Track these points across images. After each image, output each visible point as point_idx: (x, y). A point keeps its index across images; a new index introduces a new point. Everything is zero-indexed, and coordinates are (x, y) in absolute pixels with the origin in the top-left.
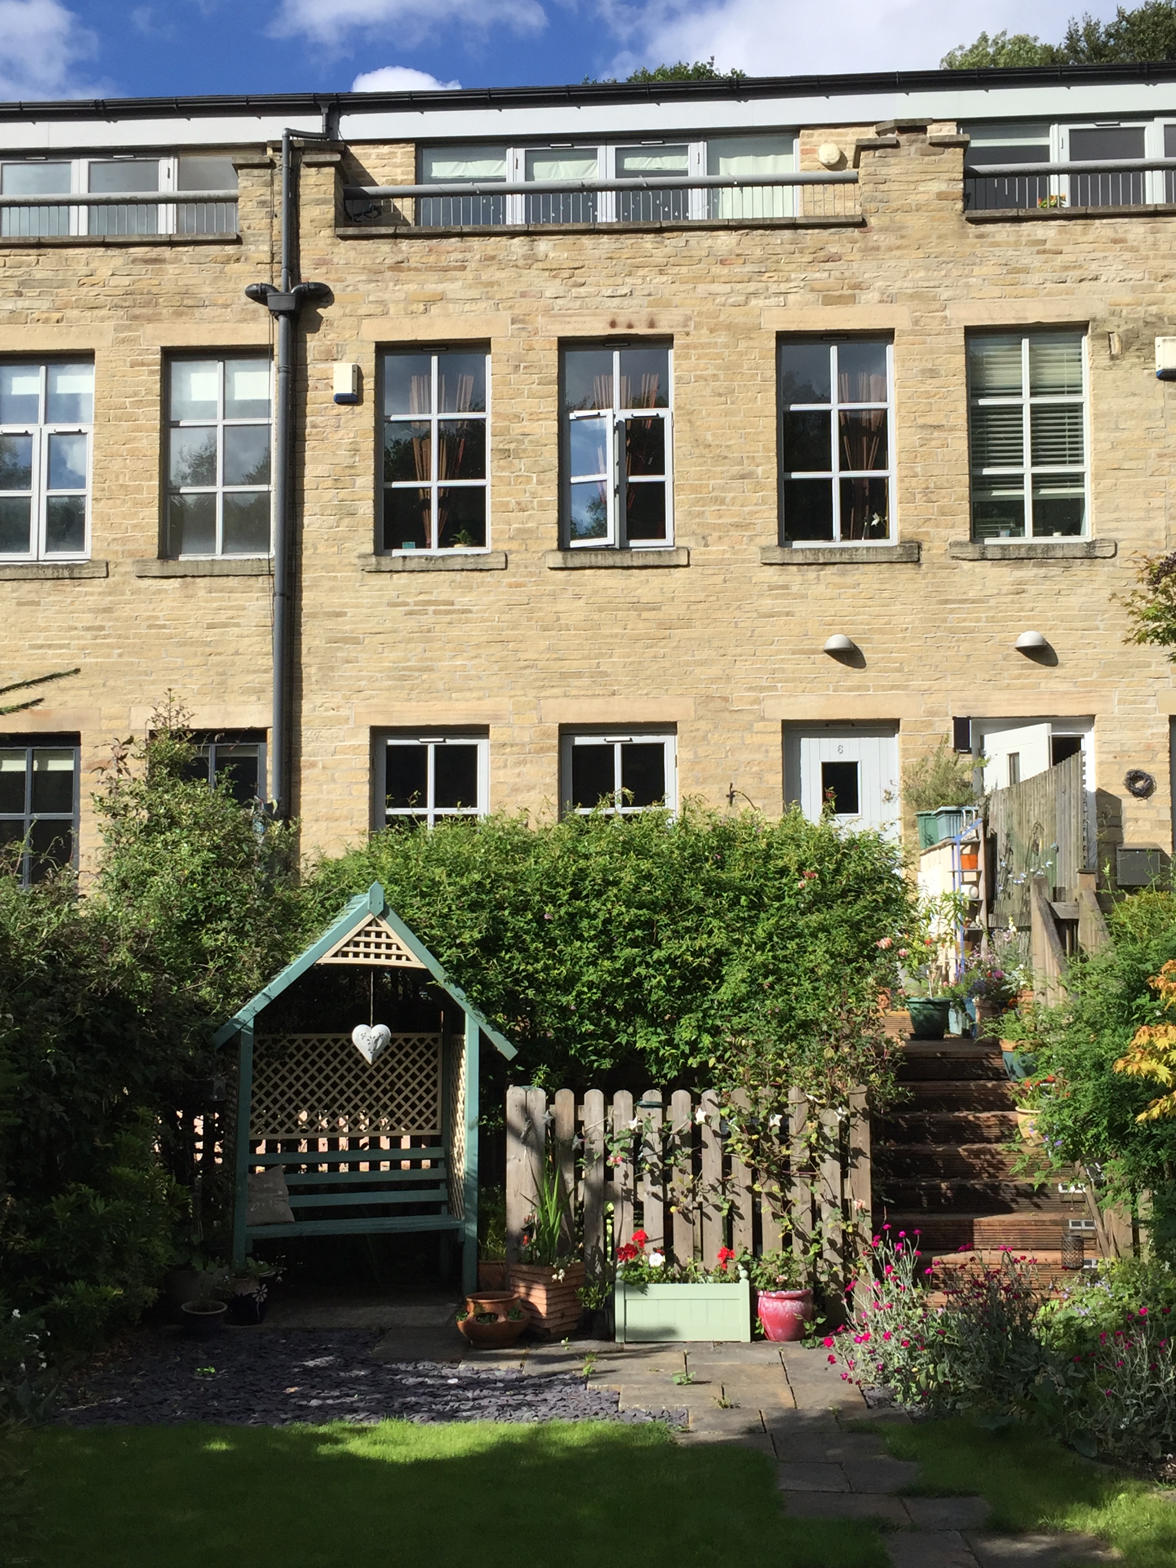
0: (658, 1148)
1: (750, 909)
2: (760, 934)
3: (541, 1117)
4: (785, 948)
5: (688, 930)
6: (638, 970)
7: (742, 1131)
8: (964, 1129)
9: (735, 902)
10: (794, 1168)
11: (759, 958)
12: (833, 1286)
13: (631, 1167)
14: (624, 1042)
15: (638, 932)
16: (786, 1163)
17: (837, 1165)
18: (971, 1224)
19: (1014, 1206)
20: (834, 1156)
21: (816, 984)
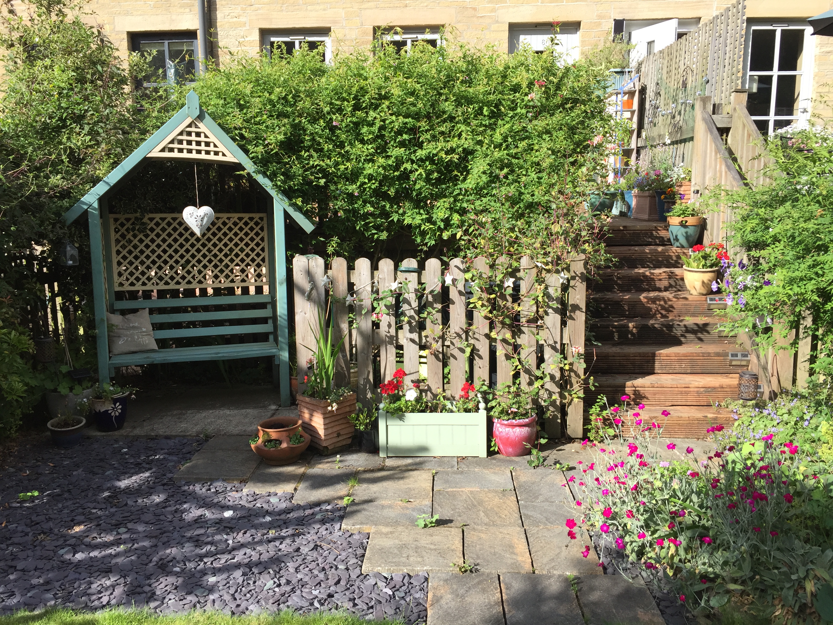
0: (415, 304)
1: (490, 118)
2: (498, 138)
3: (322, 280)
4: (517, 147)
5: (442, 133)
6: (405, 166)
7: (482, 291)
8: (642, 281)
9: (479, 112)
10: (523, 320)
11: (497, 154)
12: (551, 409)
13: (393, 320)
14: (395, 220)
15: (405, 136)
16: (516, 317)
17: (558, 317)
18: (654, 355)
19: (683, 339)
20: (556, 310)
21: (540, 175)
